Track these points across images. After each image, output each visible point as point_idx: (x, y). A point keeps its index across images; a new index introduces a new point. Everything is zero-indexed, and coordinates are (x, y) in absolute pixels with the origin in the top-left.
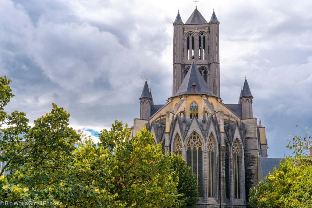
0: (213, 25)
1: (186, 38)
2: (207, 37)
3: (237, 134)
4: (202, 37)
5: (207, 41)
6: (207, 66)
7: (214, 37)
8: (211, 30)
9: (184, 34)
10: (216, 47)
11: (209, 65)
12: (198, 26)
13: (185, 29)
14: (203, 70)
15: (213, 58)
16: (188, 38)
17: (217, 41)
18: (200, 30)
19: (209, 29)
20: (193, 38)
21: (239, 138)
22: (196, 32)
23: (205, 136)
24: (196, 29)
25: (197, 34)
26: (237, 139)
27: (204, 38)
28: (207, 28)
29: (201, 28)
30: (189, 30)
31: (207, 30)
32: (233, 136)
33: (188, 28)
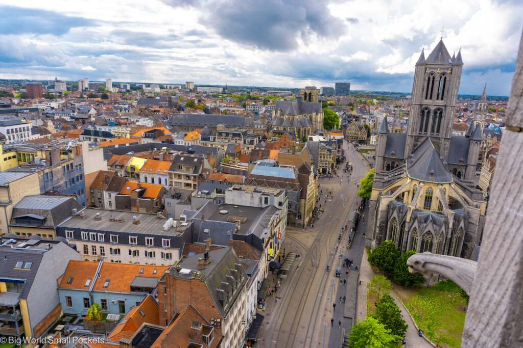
0: (457, 67)
1: (427, 78)
2: (448, 79)
3: (462, 224)
4: (443, 77)
5: (447, 83)
6: (444, 108)
7: (455, 81)
8: (453, 72)
9: (426, 74)
10: (456, 90)
11: (445, 106)
12: (441, 66)
13: (428, 69)
14: (439, 110)
15: (451, 101)
16: (429, 78)
17: (457, 85)
18: (442, 71)
19: (452, 70)
20: (434, 78)
21: (463, 226)
22: (438, 73)
23: (436, 235)
24: (439, 69)
25: (438, 75)
26: (461, 227)
27: (445, 78)
28: (450, 69)
29: (443, 69)
30: (431, 70)
31: (449, 72)
32: (458, 226)
33: (430, 68)
